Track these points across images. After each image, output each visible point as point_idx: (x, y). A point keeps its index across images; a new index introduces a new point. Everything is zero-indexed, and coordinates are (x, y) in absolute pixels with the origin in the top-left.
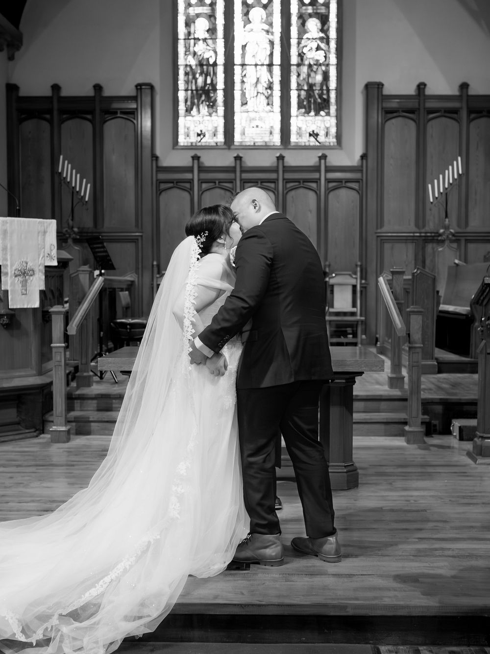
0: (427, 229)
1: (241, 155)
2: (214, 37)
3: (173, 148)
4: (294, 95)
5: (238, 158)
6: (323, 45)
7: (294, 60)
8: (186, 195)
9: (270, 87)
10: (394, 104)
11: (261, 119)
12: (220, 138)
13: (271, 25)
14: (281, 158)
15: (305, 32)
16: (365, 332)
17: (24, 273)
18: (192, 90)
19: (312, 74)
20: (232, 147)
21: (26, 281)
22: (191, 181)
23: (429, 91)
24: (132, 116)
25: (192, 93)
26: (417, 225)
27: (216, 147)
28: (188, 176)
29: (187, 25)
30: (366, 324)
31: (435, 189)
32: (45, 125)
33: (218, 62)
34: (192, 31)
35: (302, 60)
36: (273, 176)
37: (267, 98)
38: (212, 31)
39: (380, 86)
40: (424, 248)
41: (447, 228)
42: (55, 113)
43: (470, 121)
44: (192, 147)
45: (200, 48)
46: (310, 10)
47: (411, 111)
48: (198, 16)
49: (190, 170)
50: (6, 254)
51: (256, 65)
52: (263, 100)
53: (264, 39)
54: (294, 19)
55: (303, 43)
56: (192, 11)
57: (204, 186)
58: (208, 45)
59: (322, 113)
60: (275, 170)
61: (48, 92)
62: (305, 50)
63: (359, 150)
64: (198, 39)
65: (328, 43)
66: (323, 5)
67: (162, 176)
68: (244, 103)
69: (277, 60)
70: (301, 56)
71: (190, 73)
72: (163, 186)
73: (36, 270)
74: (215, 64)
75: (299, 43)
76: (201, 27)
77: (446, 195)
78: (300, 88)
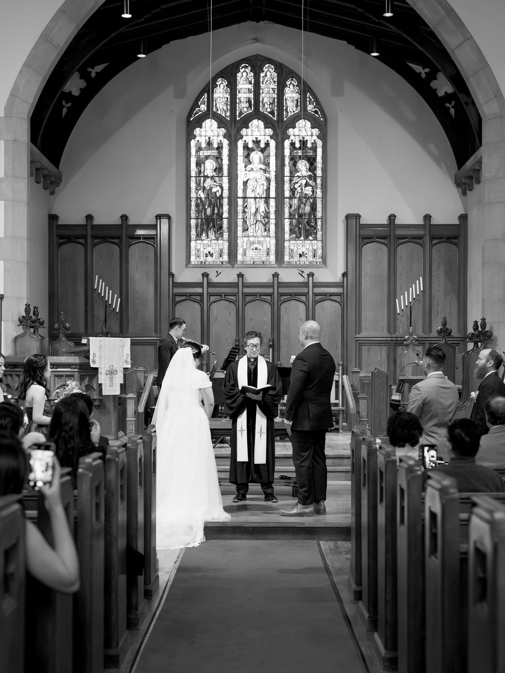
0: (397, 334)
1: (243, 273)
2: (220, 175)
3: (186, 267)
4: (287, 222)
5: (240, 275)
6: (311, 182)
7: (287, 194)
8: (197, 306)
9: (267, 215)
10: (369, 232)
11: (259, 242)
12: (225, 258)
13: (268, 165)
14: (276, 275)
15: (297, 171)
17: (111, 373)
18: (202, 219)
19: (302, 206)
20: (235, 266)
21: (112, 378)
22: (201, 295)
23: (398, 221)
24: (153, 241)
25: (202, 221)
26: (389, 331)
27: (222, 265)
28: (199, 290)
29: (198, 164)
30: (347, 414)
31: (402, 303)
32: (80, 248)
33: (224, 195)
34: (202, 170)
35: (293, 194)
36: (270, 290)
37: (265, 225)
38: (219, 169)
39: (358, 217)
40: (395, 351)
41: (411, 335)
42: (89, 238)
43: (432, 246)
44: (202, 265)
45: (208, 183)
46: (300, 153)
47: (385, 238)
48: (207, 157)
49: (200, 285)
51: (255, 198)
52: (260, 226)
54: (287, 161)
55: (295, 180)
56: (203, 154)
57: (213, 298)
58: (215, 182)
59: (310, 238)
60: (271, 286)
61: (83, 221)
62: (296, 186)
63: (341, 269)
64: (208, 177)
65: (315, 181)
66: (311, 149)
67: (177, 290)
68: (245, 230)
69: (273, 194)
70: (293, 190)
71: (200, 204)
72: (178, 299)
73: (118, 370)
74: (221, 197)
75: (291, 181)
76: (210, 166)
77: (410, 308)
78: (291, 216)
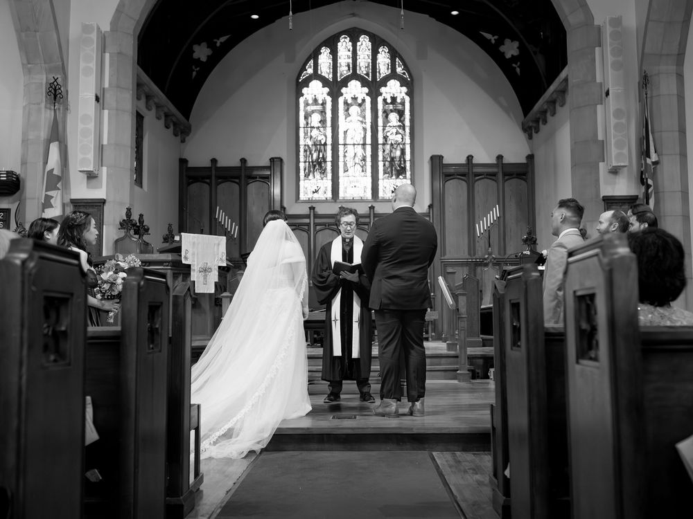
0: (477, 256)
2: (324, 126)
3: (296, 202)
4: (381, 164)
6: (400, 131)
7: (381, 141)
8: (305, 234)
9: (364, 159)
10: (452, 170)
11: (358, 181)
12: (329, 195)
13: (364, 117)
14: (372, 208)
15: (388, 122)
16: (434, 330)
17: (205, 270)
18: (309, 162)
19: (394, 150)
20: (338, 201)
21: (206, 276)
22: (308, 225)
23: (475, 161)
24: (267, 180)
25: (309, 164)
26: (469, 254)
27: (326, 201)
28: (307, 221)
29: (306, 118)
30: (435, 325)
31: (481, 227)
32: (206, 187)
33: (327, 143)
34: (309, 122)
35: (386, 141)
37: (362, 167)
38: (323, 122)
39: (441, 157)
40: (475, 270)
41: (490, 254)
42: (213, 178)
43: (505, 181)
44: (309, 201)
45: (315, 133)
46: (391, 107)
47: (464, 175)
48: (313, 112)
49: (308, 216)
50: (194, 258)
51: (354, 145)
52: (359, 168)
53: (359, 127)
54: (380, 113)
55: (387, 129)
56: (310, 108)
57: (318, 228)
58: (320, 131)
59: (401, 177)
60: (369, 217)
61: (208, 164)
62: (388, 134)
63: (427, 202)
64: (314, 127)
65: (404, 129)
66: (400, 104)
68: (345, 171)
69: (369, 141)
70: (385, 138)
71: (308, 150)
73: (213, 268)
74: (325, 144)
75: (384, 130)
76: (315, 119)
77: (489, 231)
78: (384, 160)
